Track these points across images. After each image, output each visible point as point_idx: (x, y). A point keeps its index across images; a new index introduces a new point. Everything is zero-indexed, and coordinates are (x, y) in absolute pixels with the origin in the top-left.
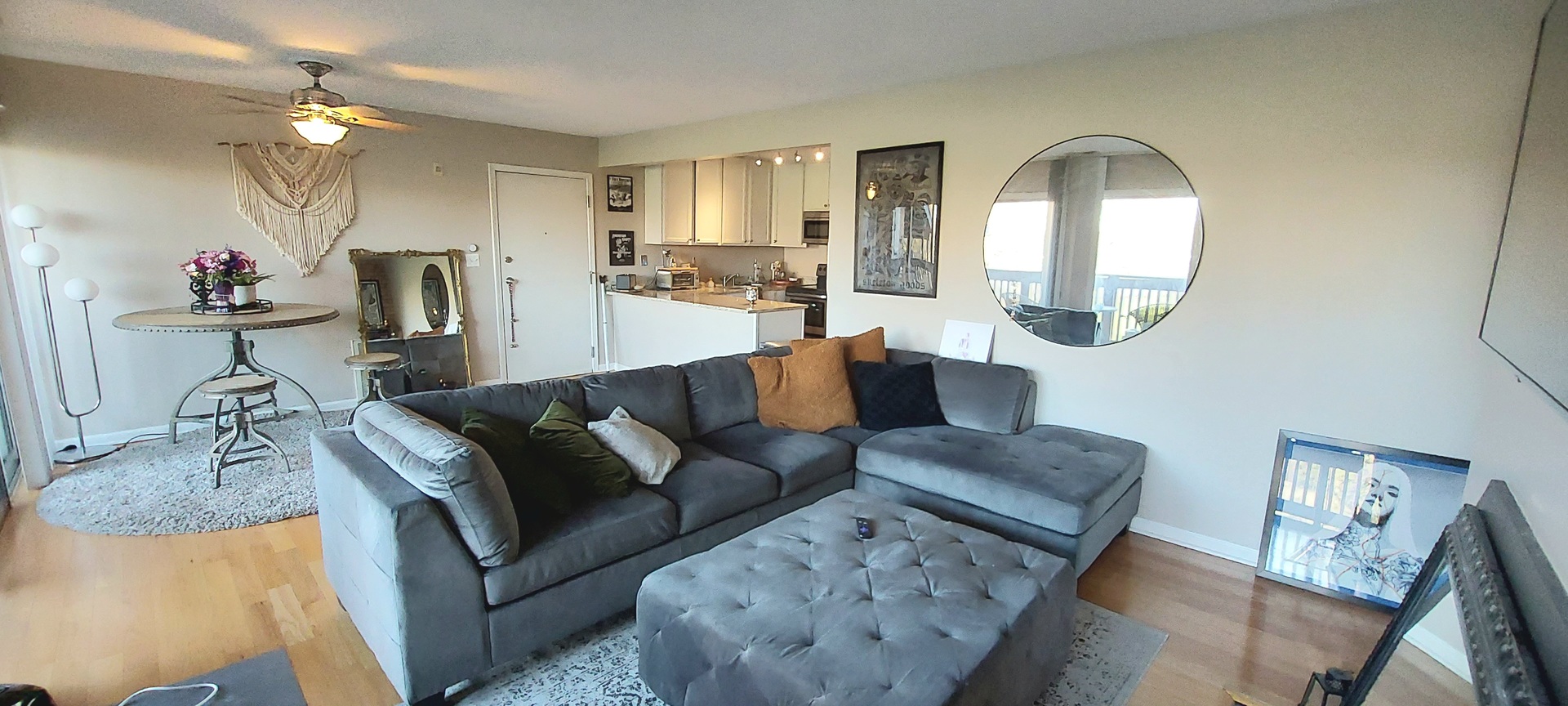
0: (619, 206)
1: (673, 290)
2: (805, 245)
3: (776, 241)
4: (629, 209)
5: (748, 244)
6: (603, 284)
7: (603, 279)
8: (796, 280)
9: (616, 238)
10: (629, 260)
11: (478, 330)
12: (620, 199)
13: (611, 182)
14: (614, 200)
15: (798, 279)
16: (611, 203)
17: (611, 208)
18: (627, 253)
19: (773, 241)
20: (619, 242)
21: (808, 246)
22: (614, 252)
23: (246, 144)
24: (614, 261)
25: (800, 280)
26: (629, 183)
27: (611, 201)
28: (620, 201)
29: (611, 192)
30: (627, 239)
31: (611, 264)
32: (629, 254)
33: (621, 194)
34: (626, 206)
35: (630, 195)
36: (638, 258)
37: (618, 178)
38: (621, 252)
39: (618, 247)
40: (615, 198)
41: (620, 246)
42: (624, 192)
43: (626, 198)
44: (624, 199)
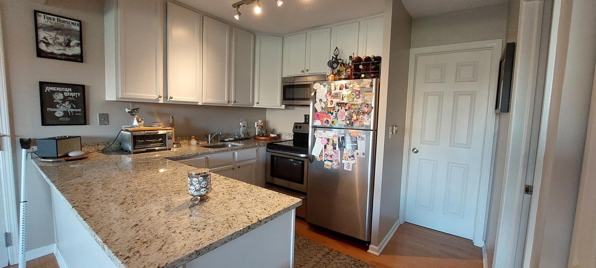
0: (57, 52)
1: (134, 153)
2: (283, 107)
3: (258, 103)
4: (79, 58)
5: (231, 104)
6: (24, 151)
7: (26, 144)
8: (276, 135)
9: (53, 92)
12: (61, 44)
13: (42, 20)
14: (48, 44)
15: (277, 135)
16: (43, 47)
17: (42, 54)
18: (72, 110)
19: (256, 101)
20: (58, 97)
21: (286, 108)
22: (49, 109)
24: (48, 120)
25: (279, 136)
26: (78, 28)
27: (42, 44)
28: (61, 48)
29: (42, 34)
30: (72, 94)
31: (43, 124)
32: (78, 112)
33: (61, 39)
34: (70, 54)
35: (79, 42)
36: (94, 116)
37: (56, 18)
38: (65, 110)
39: (58, 103)
40: (51, 41)
41: (60, 102)
42: (69, 37)
43: (72, 44)
44: (68, 45)
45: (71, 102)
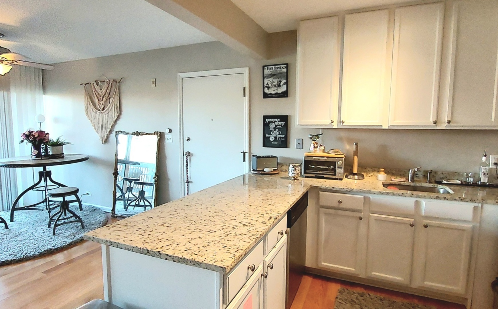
0: (273, 92)
4: (285, 94)
5: (443, 126)
9: (269, 122)
10: (284, 143)
11: (170, 183)
12: (275, 86)
13: (266, 71)
14: (268, 88)
16: (266, 90)
17: (266, 96)
20: (272, 126)
22: (267, 135)
23: (88, 83)
24: (266, 143)
26: (285, 70)
27: (266, 89)
28: (276, 88)
30: (280, 123)
31: (264, 146)
32: (283, 138)
33: (276, 82)
34: (280, 92)
35: (286, 81)
36: (293, 142)
37: (273, 67)
38: (275, 135)
39: (272, 131)
40: (270, 85)
41: (273, 130)
42: (280, 79)
43: (281, 84)
44: (279, 86)
45: (279, 130)
